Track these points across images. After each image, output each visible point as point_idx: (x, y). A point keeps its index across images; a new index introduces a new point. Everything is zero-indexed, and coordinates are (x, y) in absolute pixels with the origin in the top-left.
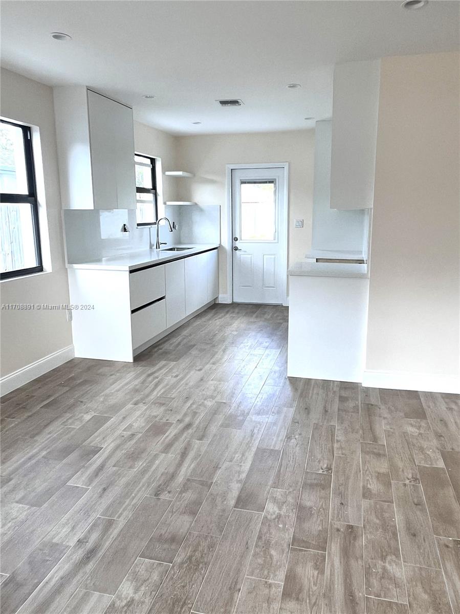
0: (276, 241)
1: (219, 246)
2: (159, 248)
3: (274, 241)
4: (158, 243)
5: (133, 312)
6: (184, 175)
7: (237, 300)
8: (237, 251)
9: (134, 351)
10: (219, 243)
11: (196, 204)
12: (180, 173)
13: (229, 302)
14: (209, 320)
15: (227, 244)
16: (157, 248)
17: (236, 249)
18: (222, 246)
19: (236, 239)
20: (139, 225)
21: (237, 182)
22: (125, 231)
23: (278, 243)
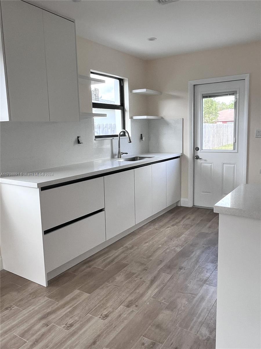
0: (236, 151)
1: (181, 156)
2: (120, 157)
3: (234, 151)
4: (119, 152)
5: (46, 232)
6: (147, 92)
7: (198, 204)
8: (198, 160)
9: (48, 274)
10: (182, 152)
11: (162, 118)
12: (144, 90)
13: (190, 205)
14: (162, 227)
15: (188, 153)
16: (118, 157)
17: (198, 158)
18: (184, 155)
19: (197, 149)
20: (97, 137)
21: (199, 96)
22: (78, 143)
23: (238, 152)
